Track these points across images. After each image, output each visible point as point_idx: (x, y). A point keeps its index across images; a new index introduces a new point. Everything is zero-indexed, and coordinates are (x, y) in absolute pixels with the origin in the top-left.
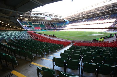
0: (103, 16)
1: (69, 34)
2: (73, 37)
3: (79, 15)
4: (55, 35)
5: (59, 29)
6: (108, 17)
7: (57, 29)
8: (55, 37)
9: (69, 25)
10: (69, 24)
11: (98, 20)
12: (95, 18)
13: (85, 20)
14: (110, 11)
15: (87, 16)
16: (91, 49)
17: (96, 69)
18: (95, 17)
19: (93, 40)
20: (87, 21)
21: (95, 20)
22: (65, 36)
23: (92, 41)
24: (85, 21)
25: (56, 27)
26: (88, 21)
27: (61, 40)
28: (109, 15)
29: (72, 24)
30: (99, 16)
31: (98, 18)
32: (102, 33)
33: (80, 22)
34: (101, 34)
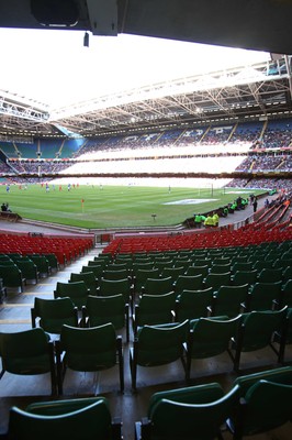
0: (213, 127)
1: (84, 199)
2: (105, 213)
3: (126, 113)
4: (12, 209)
5: (35, 176)
6: (229, 132)
7: (24, 176)
8: (16, 218)
9: (82, 157)
10: (82, 152)
11: (198, 143)
12: (188, 134)
13: (152, 136)
14: (235, 110)
15: (159, 120)
16: (173, 264)
17: (185, 345)
18: (189, 129)
19: (184, 223)
20: (161, 140)
21: (188, 140)
22: (68, 211)
23: (180, 229)
24: (152, 142)
25: (16, 164)
26: (163, 142)
27: (47, 232)
28: (233, 125)
29: (99, 152)
30: (204, 128)
31: (200, 132)
32: (212, 193)
33: (133, 145)
34: (212, 197)
